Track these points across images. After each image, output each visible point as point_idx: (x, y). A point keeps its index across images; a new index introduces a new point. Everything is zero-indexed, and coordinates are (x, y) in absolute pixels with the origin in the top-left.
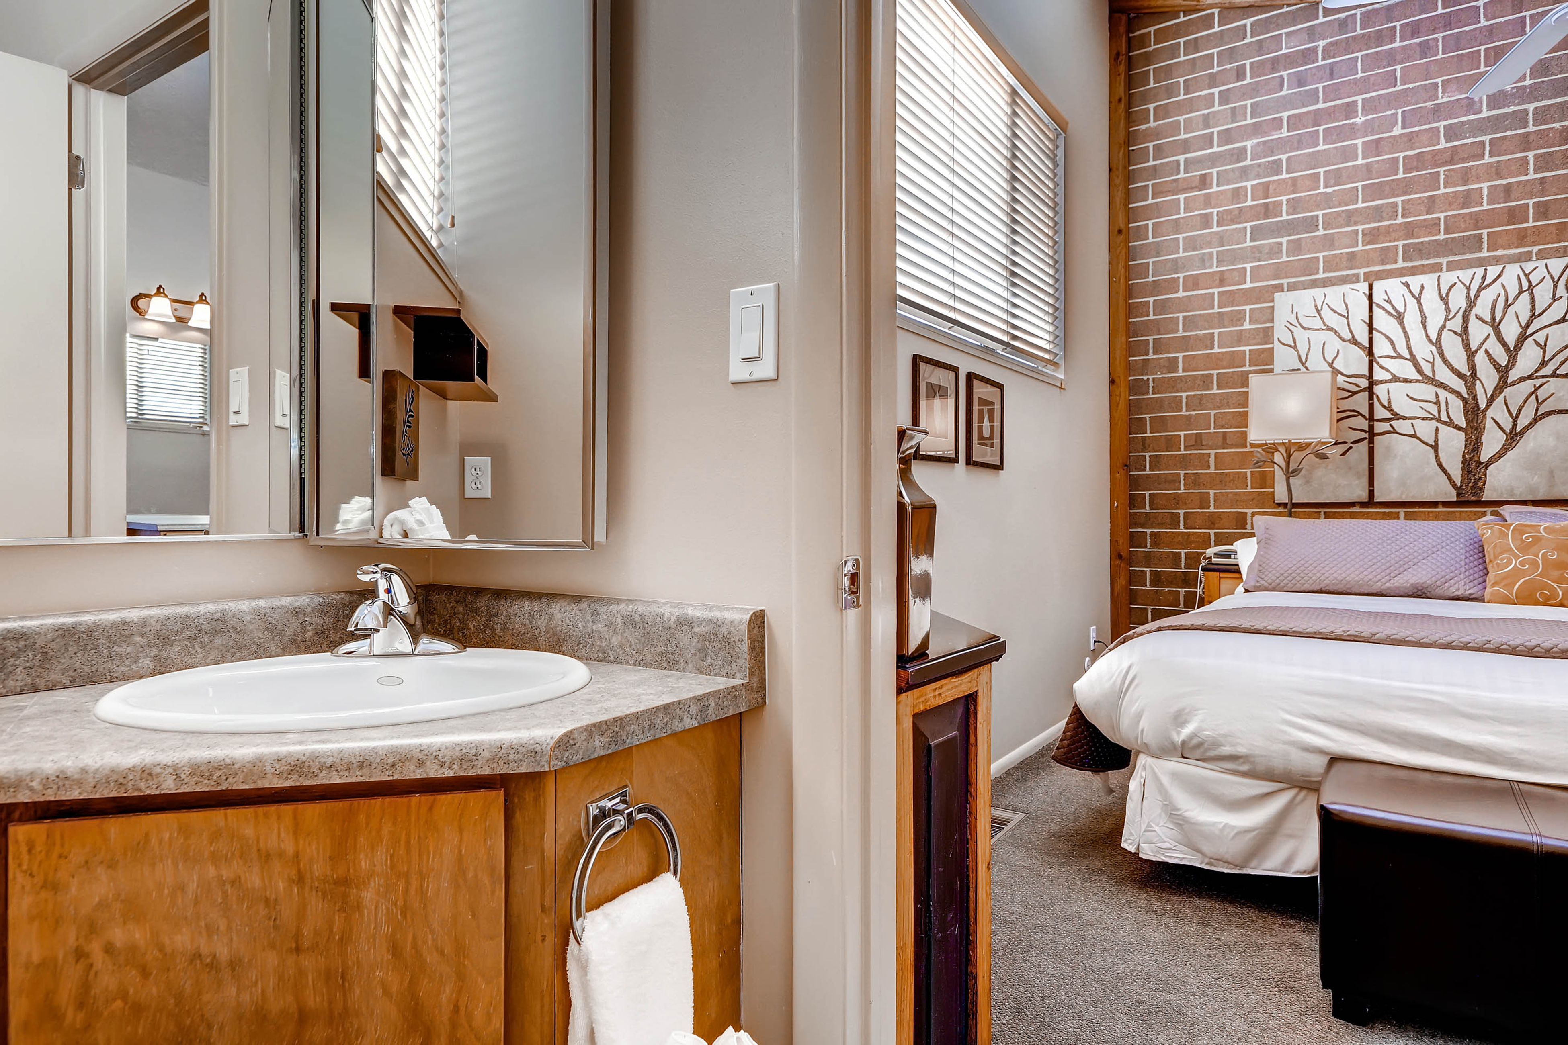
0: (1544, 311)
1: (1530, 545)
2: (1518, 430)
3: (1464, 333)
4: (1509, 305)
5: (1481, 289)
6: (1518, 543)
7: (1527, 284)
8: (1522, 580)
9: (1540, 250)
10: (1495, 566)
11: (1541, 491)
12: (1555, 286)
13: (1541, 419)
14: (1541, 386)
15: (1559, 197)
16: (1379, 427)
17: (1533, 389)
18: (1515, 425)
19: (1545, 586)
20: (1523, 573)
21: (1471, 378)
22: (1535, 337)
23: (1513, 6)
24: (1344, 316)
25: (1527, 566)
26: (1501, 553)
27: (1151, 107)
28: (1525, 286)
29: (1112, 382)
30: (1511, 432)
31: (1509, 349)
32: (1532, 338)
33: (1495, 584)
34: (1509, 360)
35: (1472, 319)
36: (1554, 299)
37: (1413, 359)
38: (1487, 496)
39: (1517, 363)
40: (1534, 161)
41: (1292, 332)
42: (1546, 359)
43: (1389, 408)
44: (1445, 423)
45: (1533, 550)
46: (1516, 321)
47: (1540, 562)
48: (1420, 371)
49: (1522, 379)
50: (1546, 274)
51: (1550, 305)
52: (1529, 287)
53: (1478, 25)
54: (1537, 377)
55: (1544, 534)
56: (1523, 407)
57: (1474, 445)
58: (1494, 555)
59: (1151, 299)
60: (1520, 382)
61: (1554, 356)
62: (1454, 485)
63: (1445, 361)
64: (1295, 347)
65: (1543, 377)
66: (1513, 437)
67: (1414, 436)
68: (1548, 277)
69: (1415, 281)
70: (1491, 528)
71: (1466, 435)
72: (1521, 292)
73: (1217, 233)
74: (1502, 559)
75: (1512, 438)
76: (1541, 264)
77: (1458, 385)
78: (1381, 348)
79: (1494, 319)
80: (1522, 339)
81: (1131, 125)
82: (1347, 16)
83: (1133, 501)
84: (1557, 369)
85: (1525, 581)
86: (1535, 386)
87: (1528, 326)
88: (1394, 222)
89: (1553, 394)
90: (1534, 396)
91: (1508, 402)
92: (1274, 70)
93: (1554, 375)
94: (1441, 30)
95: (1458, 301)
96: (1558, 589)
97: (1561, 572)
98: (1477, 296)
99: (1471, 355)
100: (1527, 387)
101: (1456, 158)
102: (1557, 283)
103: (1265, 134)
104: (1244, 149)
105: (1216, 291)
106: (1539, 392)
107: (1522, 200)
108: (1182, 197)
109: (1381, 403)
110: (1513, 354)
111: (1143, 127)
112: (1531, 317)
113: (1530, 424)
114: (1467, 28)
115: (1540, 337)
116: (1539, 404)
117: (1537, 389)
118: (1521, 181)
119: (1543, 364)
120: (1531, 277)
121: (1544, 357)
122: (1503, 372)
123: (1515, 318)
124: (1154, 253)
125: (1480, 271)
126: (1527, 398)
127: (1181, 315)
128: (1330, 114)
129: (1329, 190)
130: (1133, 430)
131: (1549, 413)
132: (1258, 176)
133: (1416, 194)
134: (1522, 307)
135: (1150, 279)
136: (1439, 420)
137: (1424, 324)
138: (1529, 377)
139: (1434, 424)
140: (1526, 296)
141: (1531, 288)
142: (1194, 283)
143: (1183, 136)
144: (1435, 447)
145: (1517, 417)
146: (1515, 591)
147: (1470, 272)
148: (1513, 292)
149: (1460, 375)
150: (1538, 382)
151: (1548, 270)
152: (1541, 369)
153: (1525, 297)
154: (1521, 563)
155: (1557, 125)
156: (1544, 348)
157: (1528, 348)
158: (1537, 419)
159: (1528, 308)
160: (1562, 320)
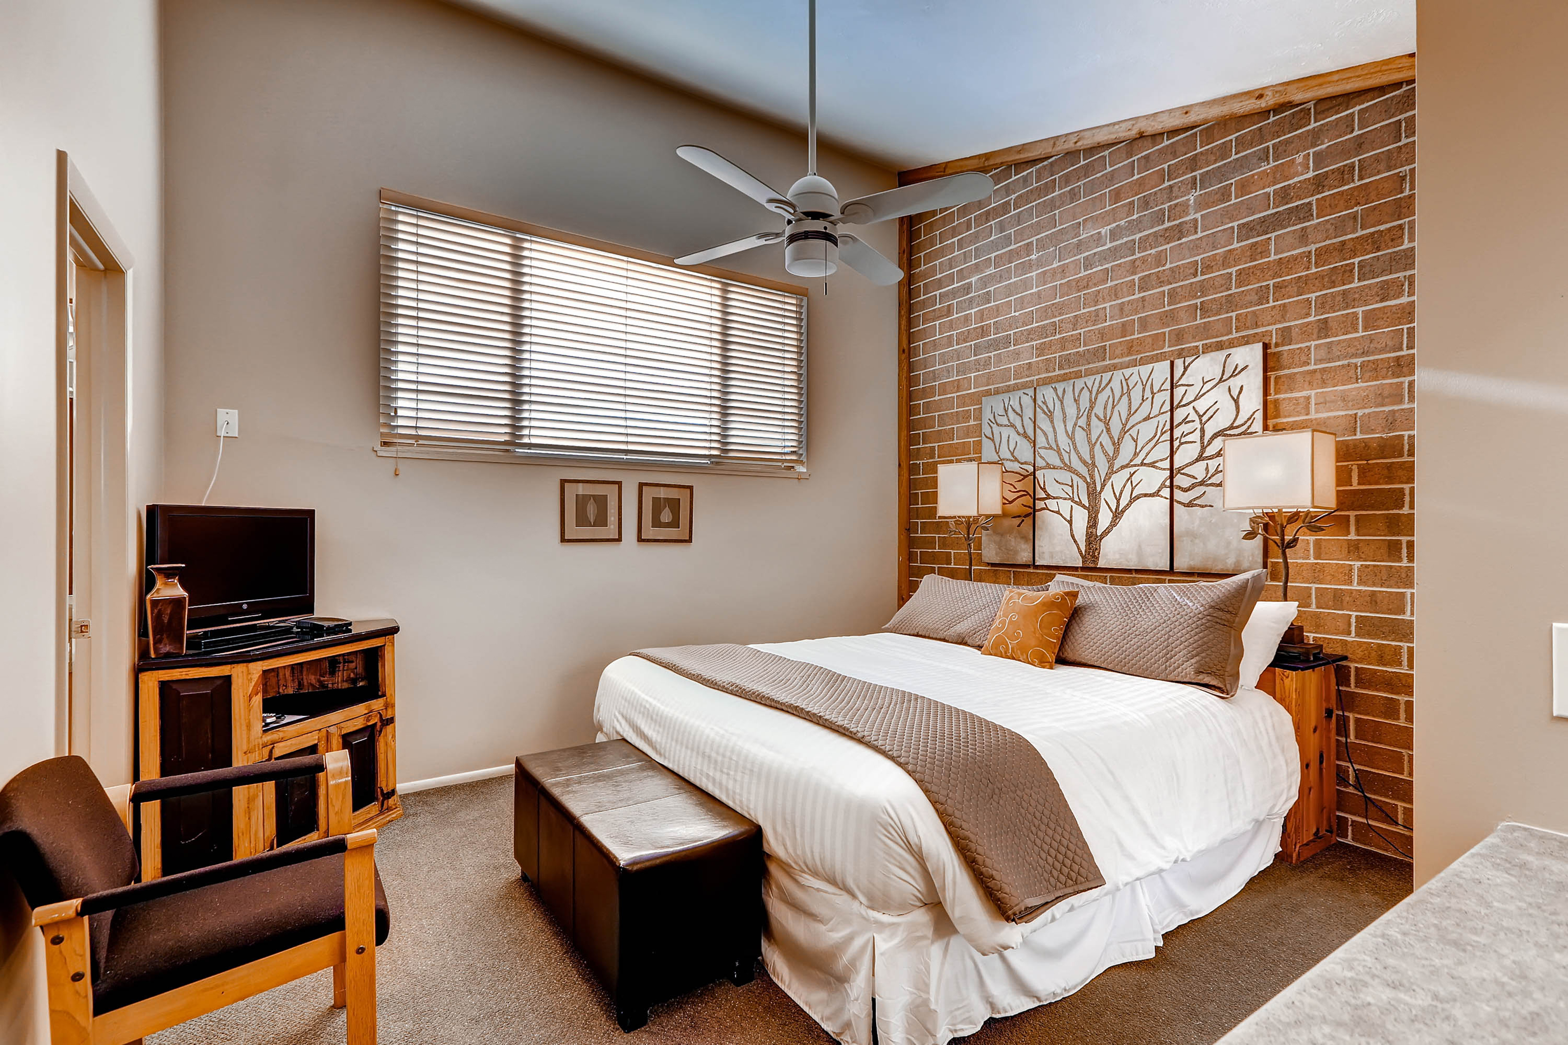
0: (1137, 410)
2: (1120, 509)
3: (1088, 429)
4: (1115, 406)
5: (1098, 392)
7: (1127, 387)
9: (1135, 359)
12: (1144, 390)
13: (1134, 501)
14: (1135, 472)
15: (1153, 312)
16: (1040, 505)
17: (1129, 475)
18: (1118, 505)
21: (1092, 466)
22: (1131, 431)
23: (1127, 153)
24: (1019, 415)
27: (922, 254)
28: (1125, 389)
29: (900, 465)
30: (1116, 511)
31: (1115, 441)
32: (1129, 432)
34: (1115, 451)
35: (1094, 419)
36: (1143, 400)
37: (1059, 451)
38: (1101, 564)
39: (1119, 453)
40: (1139, 283)
41: (991, 428)
42: (1137, 450)
43: (1044, 489)
44: (1076, 502)
46: (1119, 418)
48: (1062, 460)
49: (1123, 467)
50: (1139, 378)
51: (1140, 405)
52: (1128, 390)
53: (1105, 171)
54: (1132, 466)
56: (1123, 490)
57: (1093, 522)
59: (922, 402)
60: (1122, 469)
61: (1142, 448)
62: (1081, 554)
63: (1078, 453)
64: (993, 440)
65: (1135, 465)
66: (1117, 515)
67: (1058, 512)
68: (1140, 381)
69: (1060, 387)
71: (1089, 512)
72: (1122, 394)
73: (956, 350)
76: (1135, 370)
77: (1084, 471)
78: (1041, 441)
79: (1105, 417)
80: (1122, 433)
81: (912, 269)
82: (1028, 174)
83: (911, 557)
84: (1144, 459)
86: (1130, 472)
87: (1126, 422)
88: (1053, 338)
89: (1142, 480)
90: (1130, 481)
91: (1114, 486)
92: (987, 221)
93: (1142, 464)
94: (1083, 178)
95: (1085, 403)
98: (1096, 399)
99: (1092, 447)
100: (1126, 473)
101: (1090, 283)
102: (1145, 386)
103: (982, 271)
104: (970, 284)
105: (955, 395)
106: (1134, 477)
107: (1131, 316)
108: (937, 323)
109: (1040, 485)
110: (1117, 445)
111: (918, 270)
112: (1129, 415)
113: (1128, 504)
114: (1098, 175)
115: (1133, 432)
116: (1133, 488)
117: (1131, 475)
118: (1129, 301)
119: (1136, 454)
120: (1129, 381)
121: (1136, 448)
122: (1111, 461)
123: (1119, 416)
124: (923, 367)
125: (1098, 377)
126: (1126, 483)
127: (937, 414)
128: (1016, 254)
129: (1017, 314)
130: (912, 503)
131: (1139, 496)
132: (978, 305)
133: (1067, 314)
134: (1123, 407)
135: (921, 386)
136: (1072, 500)
137: (1065, 422)
138: (1127, 465)
139: (1070, 503)
140: (1125, 398)
142: (943, 389)
143: (938, 276)
144: (1070, 522)
145: (1119, 498)
147: (1092, 378)
148: (1118, 394)
149: (1085, 463)
150: (1133, 470)
151: (1140, 375)
152: (1134, 458)
155: (1153, 251)
156: (1136, 441)
157: (1127, 440)
158: (1132, 500)
159: (1127, 408)
160: (1148, 418)
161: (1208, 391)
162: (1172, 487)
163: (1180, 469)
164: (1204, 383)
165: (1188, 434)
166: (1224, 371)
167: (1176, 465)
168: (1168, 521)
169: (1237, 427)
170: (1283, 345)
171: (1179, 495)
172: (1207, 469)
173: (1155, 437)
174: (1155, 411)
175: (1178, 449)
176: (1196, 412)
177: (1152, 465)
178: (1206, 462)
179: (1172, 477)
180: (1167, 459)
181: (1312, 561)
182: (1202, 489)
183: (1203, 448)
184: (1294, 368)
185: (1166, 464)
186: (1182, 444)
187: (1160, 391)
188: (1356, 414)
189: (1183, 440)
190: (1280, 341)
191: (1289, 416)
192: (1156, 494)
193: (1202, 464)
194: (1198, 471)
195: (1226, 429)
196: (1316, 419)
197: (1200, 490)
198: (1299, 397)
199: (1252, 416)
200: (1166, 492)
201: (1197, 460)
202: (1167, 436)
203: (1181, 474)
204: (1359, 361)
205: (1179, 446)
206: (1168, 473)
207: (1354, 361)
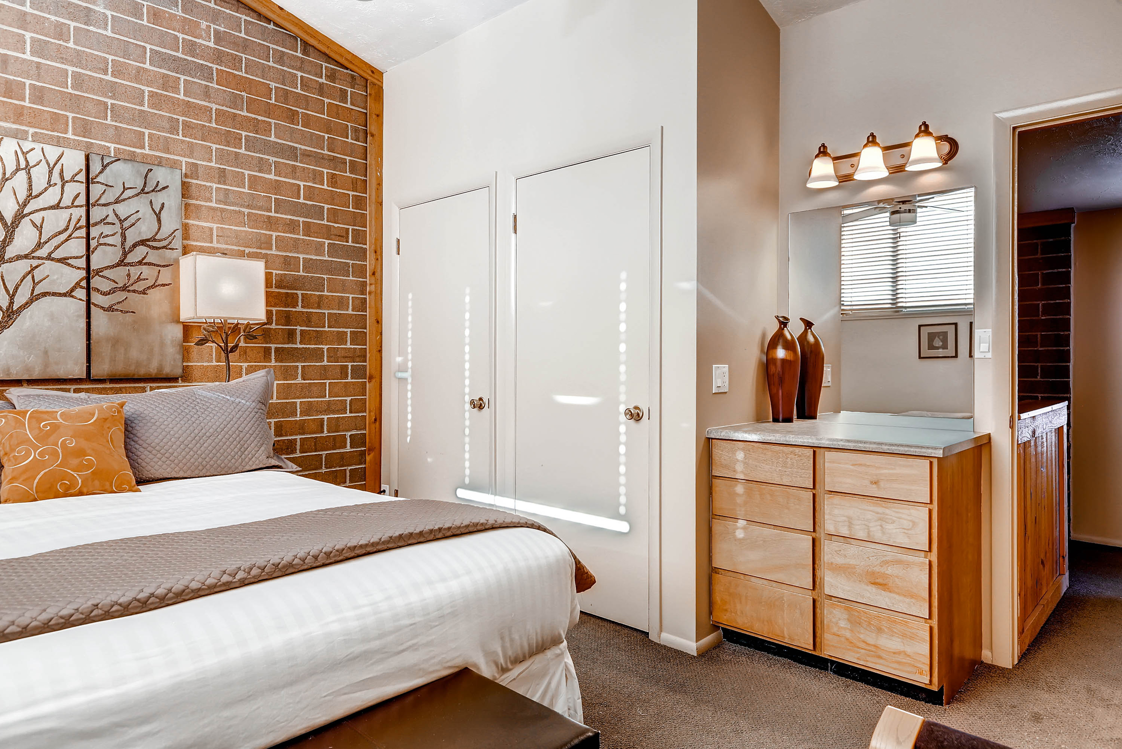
0: (40, 194)
1: (49, 434)
2: (15, 308)
4: (7, 180)
6: (37, 432)
7: (25, 163)
8: (42, 473)
9: (36, 132)
10: (12, 459)
11: (37, 369)
12: (51, 172)
13: (37, 300)
14: (37, 267)
15: (53, 87)
17: (30, 269)
18: (11, 303)
19: (65, 476)
20: (43, 464)
22: (32, 216)
25: (47, 456)
26: (19, 445)
28: (23, 165)
30: (8, 310)
31: (6, 224)
32: (29, 217)
33: (13, 479)
34: (6, 236)
36: (50, 184)
39: (15, 240)
40: (31, 43)
42: (42, 241)
45: (52, 439)
46: (14, 197)
47: (60, 451)
49: (19, 258)
50: (42, 158)
51: (46, 189)
52: (27, 166)
54: (33, 258)
55: (61, 421)
56: (19, 285)
58: (10, 446)
60: (17, 260)
61: (49, 239)
65: (39, 258)
68: (44, 161)
70: (5, 417)
72: (18, 170)
74: (20, 451)
75: (9, 316)
76: (38, 146)
80: (19, 216)
84: (52, 252)
85: (45, 473)
86: (31, 266)
87: (25, 205)
89: (48, 276)
90: (30, 275)
91: (5, 278)
93: (49, 258)
96: (78, 477)
97: (80, 459)
100: (24, 266)
102: (52, 169)
106: (36, 272)
107: (19, 76)
110: (10, 230)
112: (28, 197)
113: (27, 303)
115: (37, 218)
116: (35, 284)
117: (33, 269)
118: (18, 57)
119: (39, 245)
120: (28, 156)
121: (40, 239)
123: (12, 194)
126: (24, 277)
131: (45, 294)
134: (20, 184)
138: (26, 257)
141: (28, 168)
145: (14, 295)
146: (35, 485)
148: (10, 166)
150: (35, 263)
151: (44, 154)
152: (37, 250)
153: (22, 175)
154: (41, 454)
156: (40, 229)
157: (25, 227)
158: (33, 299)
159: (26, 186)
160: (57, 207)
161: (129, 198)
162: (88, 289)
163: (98, 272)
164: (125, 189)
165: (107, 236)
166: (145, 183)
167: (93, 266)
168: (83, 325)
169: (160, 241)
170: (192, 178)
171: (96, 298)
172: (129, 275)
173: (66, 229)
174: (67, 201)
175: (95, 249)
176: (117, 215)
177: (63, 260)
178: (127, 268)
179: (88, 279)
180: (83, 256)
181: (215, 363)
182: (123, 295)
183: (125, 254)
184: (200, 201)
185: (82, 263)
186: (101, 244)
187: (73, 180)
188: (244, 251)
189: (102, 241)
190: (189, 173)
191: (197, 241)
192: (69, 294)
193: (122, 271)
194: (119, 274)
195: (148, 240)
196: (217, 248)
197: (120, 296)
198: (205, 227)
199: (173, 233)
200: (81, 293)
201: (118, 265)
202: (83, 232)
203: (100, 276)
204: (246, 211)
205: (97, 246)
206: (83, 273)
207: (243, 210)
